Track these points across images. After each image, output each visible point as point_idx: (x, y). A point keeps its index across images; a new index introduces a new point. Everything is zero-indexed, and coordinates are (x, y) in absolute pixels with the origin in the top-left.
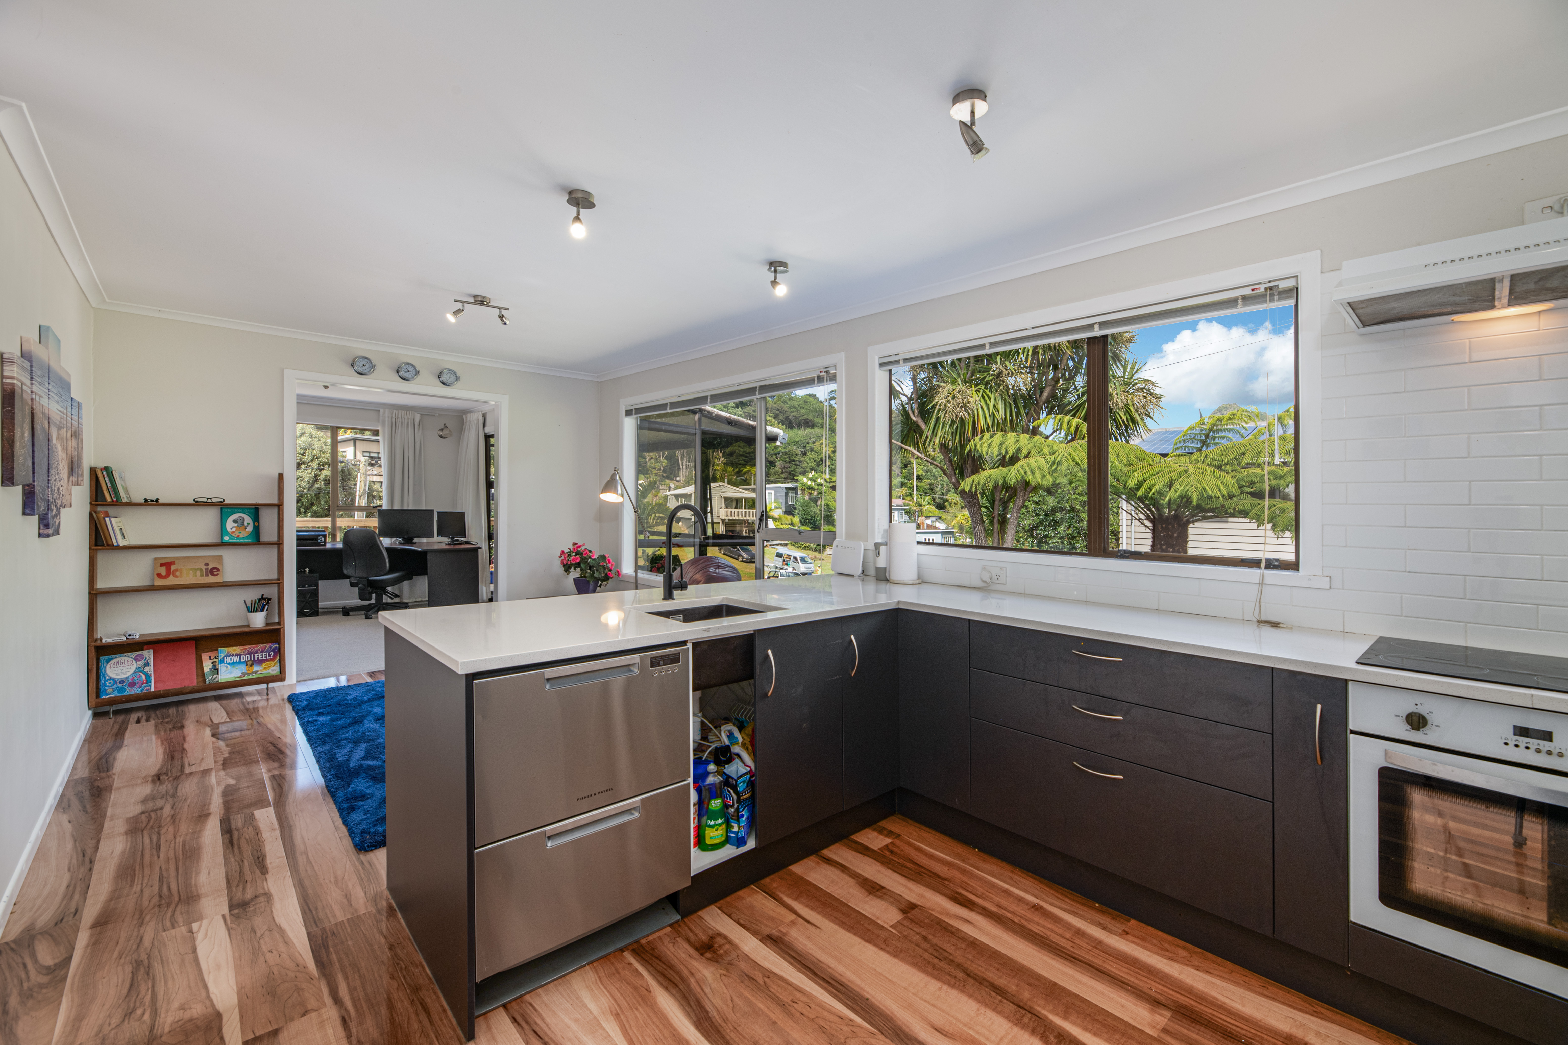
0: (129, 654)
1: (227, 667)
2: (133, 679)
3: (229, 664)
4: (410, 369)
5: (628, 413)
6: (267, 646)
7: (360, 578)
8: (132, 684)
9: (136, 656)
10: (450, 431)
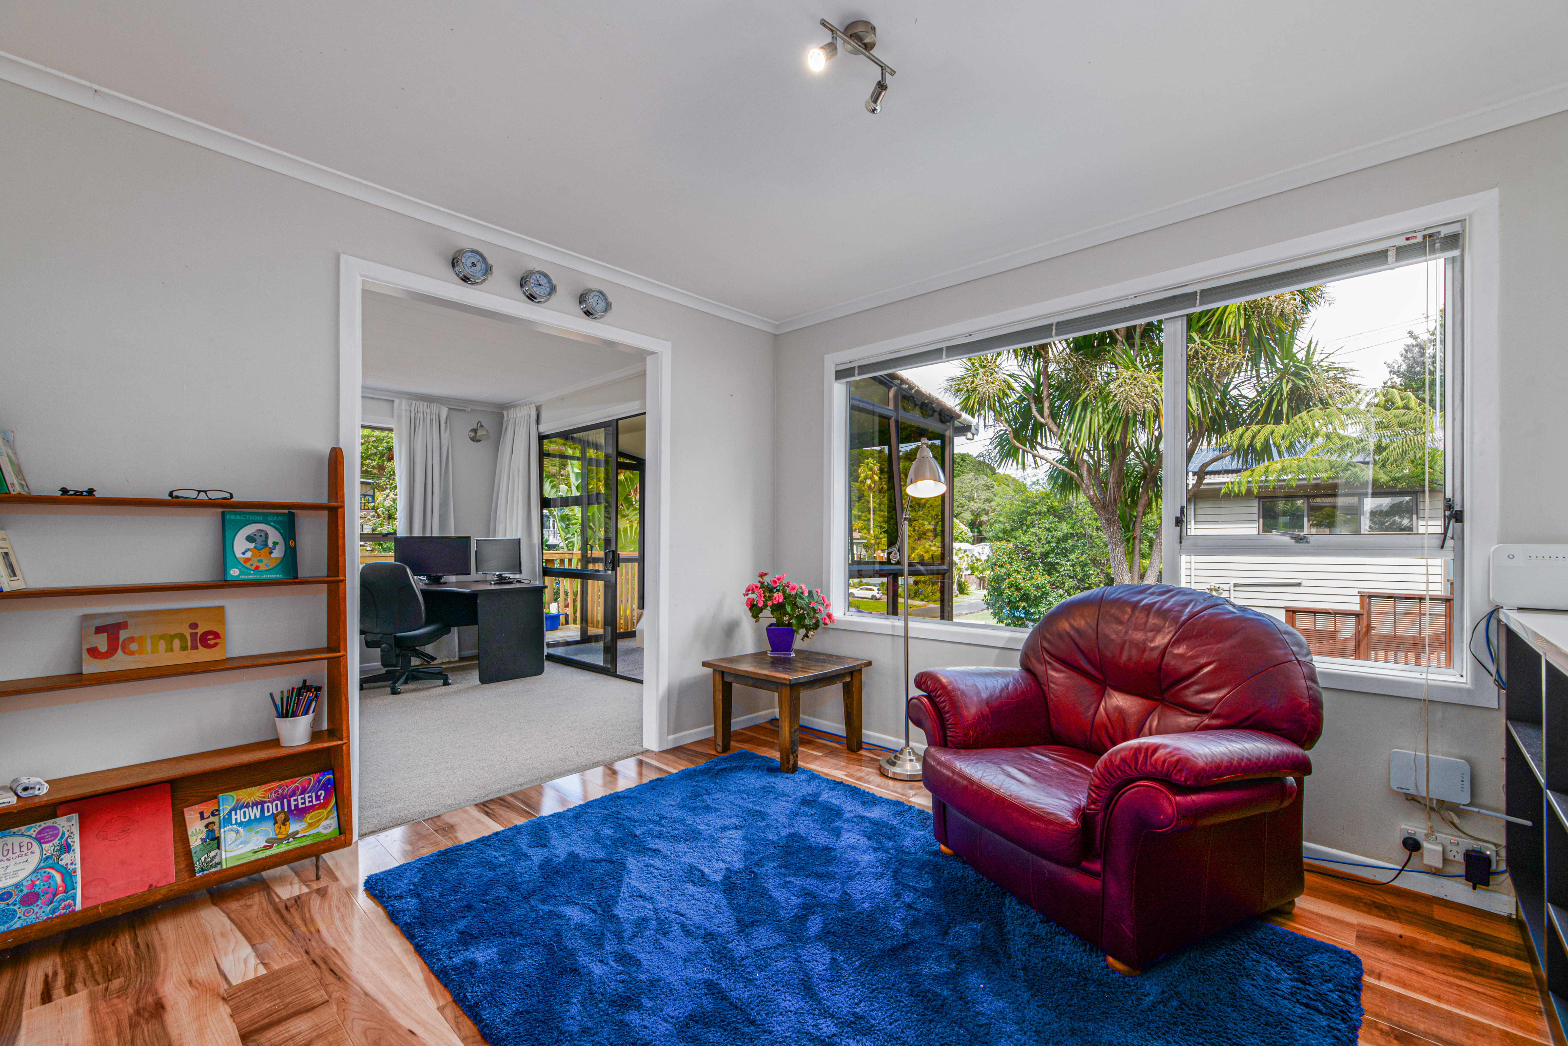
0: (23, 828)
1: (237, 832)
2: (33, 885)
3: (241, 824)
4: (543, 281)
5: (840, 375)
6: (313, 778)
7: (384, 634)
8: (30, 899)
9: (39, 833)
10: (487, 431)
